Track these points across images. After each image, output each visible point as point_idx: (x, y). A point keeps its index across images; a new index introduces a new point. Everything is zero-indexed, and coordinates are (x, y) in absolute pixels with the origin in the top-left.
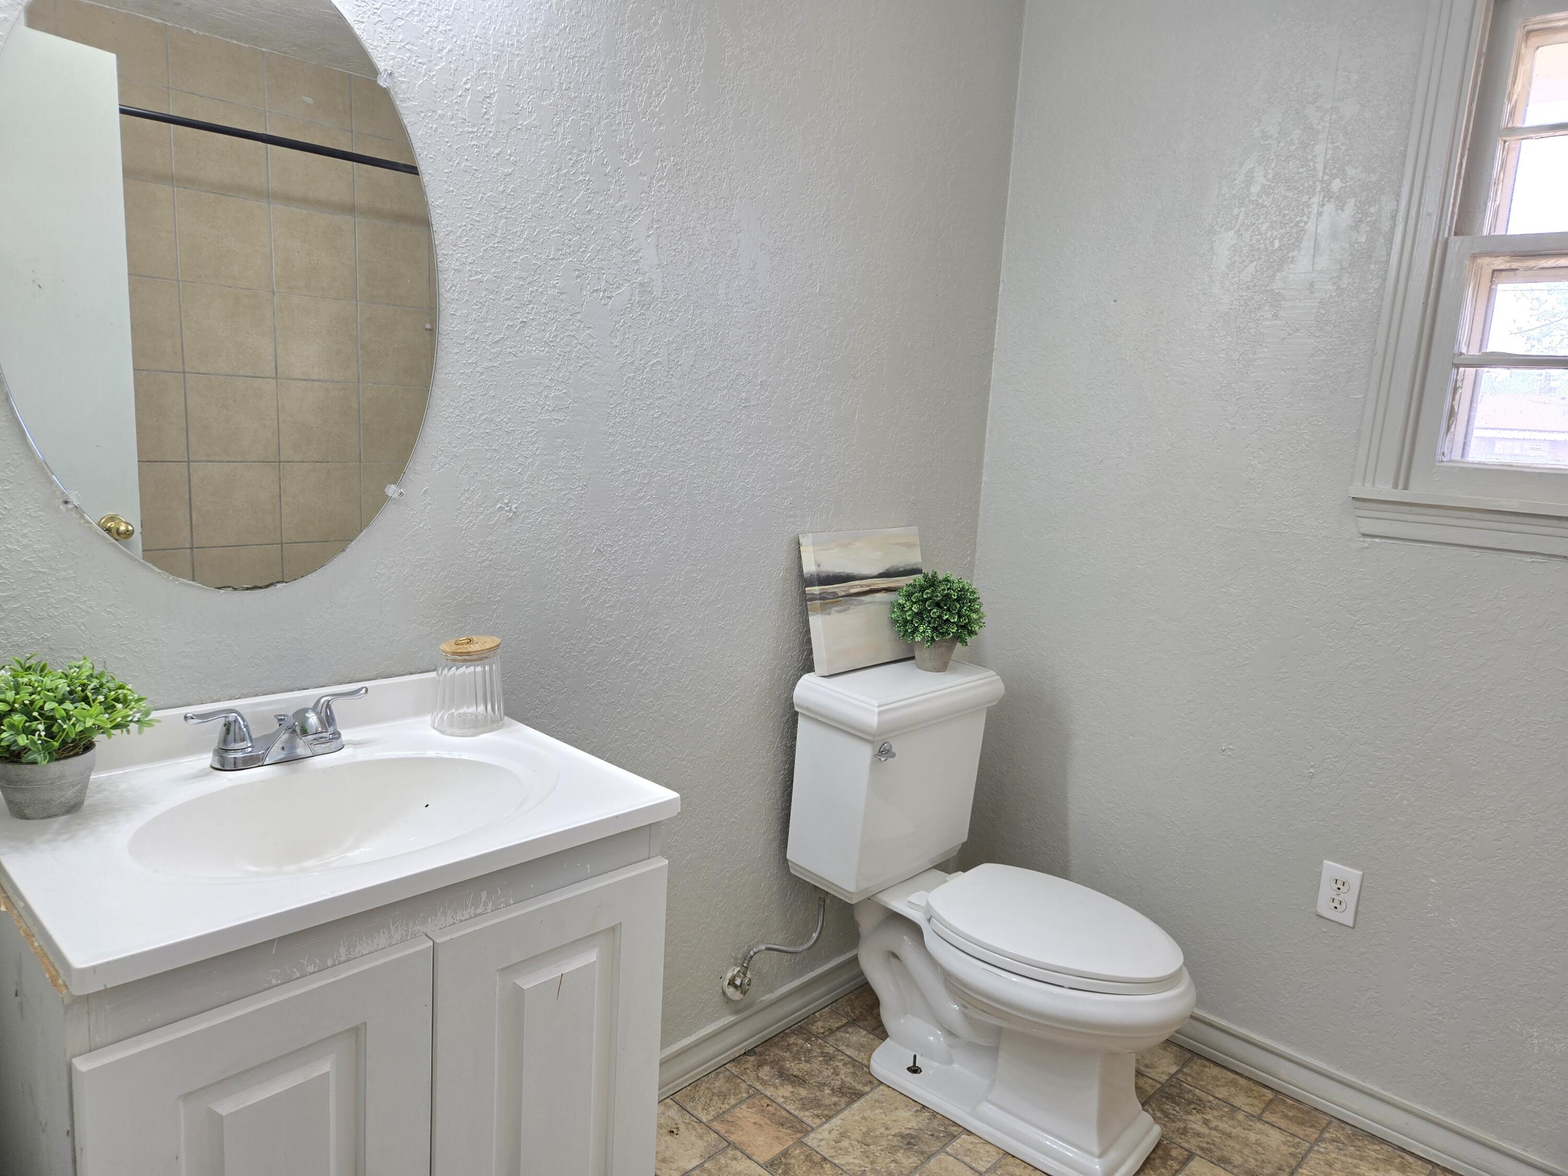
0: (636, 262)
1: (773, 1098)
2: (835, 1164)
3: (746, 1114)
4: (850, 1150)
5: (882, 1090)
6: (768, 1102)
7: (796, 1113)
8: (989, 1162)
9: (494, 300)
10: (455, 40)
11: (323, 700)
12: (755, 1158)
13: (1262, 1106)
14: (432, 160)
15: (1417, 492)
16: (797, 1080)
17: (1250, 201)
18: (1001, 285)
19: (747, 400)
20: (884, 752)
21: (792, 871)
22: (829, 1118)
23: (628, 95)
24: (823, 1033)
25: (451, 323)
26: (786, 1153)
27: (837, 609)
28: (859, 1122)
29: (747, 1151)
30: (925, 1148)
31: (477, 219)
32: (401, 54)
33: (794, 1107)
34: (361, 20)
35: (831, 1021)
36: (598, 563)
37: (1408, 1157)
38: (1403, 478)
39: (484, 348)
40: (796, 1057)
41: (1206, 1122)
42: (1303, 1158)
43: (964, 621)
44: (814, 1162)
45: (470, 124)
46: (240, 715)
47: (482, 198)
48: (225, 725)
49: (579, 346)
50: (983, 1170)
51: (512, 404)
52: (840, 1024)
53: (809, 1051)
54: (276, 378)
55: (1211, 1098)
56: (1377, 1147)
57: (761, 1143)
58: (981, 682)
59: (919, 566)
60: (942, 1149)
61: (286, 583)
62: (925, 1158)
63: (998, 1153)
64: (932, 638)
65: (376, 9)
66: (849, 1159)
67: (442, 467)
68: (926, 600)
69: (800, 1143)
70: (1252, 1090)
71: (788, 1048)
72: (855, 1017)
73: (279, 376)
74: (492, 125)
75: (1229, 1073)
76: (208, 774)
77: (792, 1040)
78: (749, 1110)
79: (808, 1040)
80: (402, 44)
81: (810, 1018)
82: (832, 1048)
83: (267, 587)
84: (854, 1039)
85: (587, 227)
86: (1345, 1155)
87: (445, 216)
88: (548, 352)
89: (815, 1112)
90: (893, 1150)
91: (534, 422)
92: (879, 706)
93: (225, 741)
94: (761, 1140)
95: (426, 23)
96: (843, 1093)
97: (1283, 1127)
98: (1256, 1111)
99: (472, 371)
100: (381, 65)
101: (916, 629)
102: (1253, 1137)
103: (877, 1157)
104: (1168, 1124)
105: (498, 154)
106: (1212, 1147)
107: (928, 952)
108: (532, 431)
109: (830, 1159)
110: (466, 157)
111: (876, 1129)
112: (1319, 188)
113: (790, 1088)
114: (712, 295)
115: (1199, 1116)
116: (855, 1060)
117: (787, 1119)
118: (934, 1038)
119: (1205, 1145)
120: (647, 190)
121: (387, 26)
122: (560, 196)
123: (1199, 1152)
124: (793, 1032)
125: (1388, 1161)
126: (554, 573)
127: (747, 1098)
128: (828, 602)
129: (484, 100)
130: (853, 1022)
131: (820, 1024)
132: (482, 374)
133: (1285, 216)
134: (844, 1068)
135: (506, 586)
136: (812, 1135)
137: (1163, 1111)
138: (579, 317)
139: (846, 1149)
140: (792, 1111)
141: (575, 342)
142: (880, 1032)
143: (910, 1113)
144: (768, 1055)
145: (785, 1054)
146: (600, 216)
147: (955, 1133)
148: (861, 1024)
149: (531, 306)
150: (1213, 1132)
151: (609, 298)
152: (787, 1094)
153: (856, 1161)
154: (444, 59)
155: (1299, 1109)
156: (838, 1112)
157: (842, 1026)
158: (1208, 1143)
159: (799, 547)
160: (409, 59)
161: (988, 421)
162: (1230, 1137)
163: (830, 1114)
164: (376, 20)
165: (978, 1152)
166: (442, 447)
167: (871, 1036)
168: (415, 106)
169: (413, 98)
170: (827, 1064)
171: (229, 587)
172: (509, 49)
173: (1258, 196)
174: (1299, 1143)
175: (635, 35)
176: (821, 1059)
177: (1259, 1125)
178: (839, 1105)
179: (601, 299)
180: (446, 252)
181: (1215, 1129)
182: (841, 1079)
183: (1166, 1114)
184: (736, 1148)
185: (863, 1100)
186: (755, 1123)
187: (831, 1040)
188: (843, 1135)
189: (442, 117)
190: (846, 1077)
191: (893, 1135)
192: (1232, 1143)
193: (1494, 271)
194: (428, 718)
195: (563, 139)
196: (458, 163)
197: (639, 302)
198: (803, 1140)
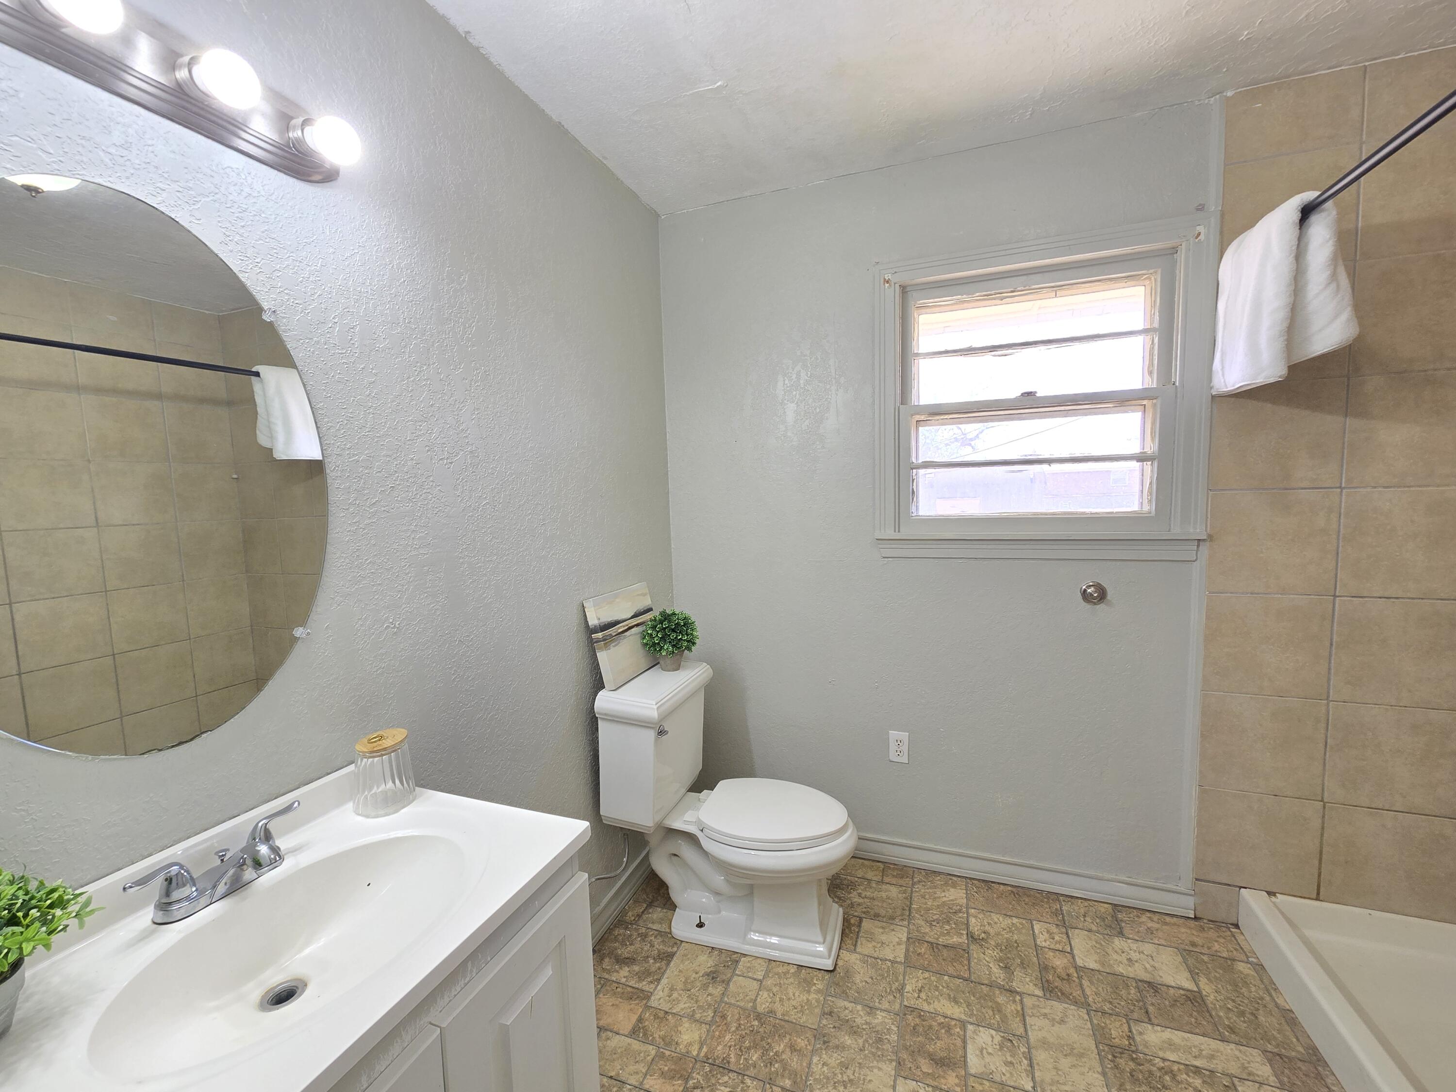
0: (466, 437)
1: (618, 981)
2: (674, 1013)
3: (604, 1001)
4: (680, 998)
5: (684, 946)
6: (616, 985)
7: (637, 986)
8: (762, 970)
9: (369, 474)
10: (323, 288)
11: (260, 824)
12: (621, 1032)
13: (881, 874)
14: (312, 375)
15: (905, 532)
16: (629, 961)
17: (801, 388)
18: (668, 434)
19: (544, 520)
20: (661, 733)
21: (604, 822)
22: (659, 980)
23: (451, 327)
24: (634, 920)
25: (337, 495)
26: (640, 1020)
27: (613, 644)
28: (678, 976)
29: (614, 1029)
30: (724, 977)
31: (351, 416)
32: (281, 297)
33: (634, 982)
34: (244, 270)
35: (636, 909)
36: (460, 650)
37: (954, 878)
38: (897, 527)
39: (364, 510)
40: (623, 944)
41: (860, 895)
42: (911, 898)
43: (690, 637)
44: (660, 1018)
45: (339, 348)
46: (182, 867)
47: (353, 400)
48: (166, 880)
49: (433, 499)
50: (761, 978)
51: (388, 548)
52: (643, 909)
53: (630, 936)
54: (97, 525)
55: (856, 879)
56: (939, 878)
57: (622, 1018)
58: (701, 672)
59: (651, 606)
60: (734, 974)
61: (211, 731)
62: (726, 984)
63: (766, 963)
64: (673, 651)
65: (257, 263)
66: (681, 1006)
67: (339, 605)
68: (665, 628)
69: (647, 1007)
70: (873, 866)
71: (616, 940)
72: (650, 901)
73: (100, 524)
74: (357, 348)
75: (859, 860)
76: (152, 932)
77: (616, 933)
78: (605, 997)
79: (626, 928)
80: (281, 290)
81: (623, 912)
82: (643, 928)
83: (192, 739)
84: (655, 916)
85: (431, 416)
86: (928, 889)
87: (326, 415)
88: (412, 506)
89: (649, 980)
90: (705, 987)
91: (406, 559)
92: (656, 704)
93: (168, 894)
94: (621, 1016)
95: (300, 275)
96: (661, 959)
97: (895, 883)
98: (879, 878)
99: (356, 529)
100: (265, 305)
101: (662, 648)
102: (884, 895)
103: (698, 996)
104: (843, 904)
105: (363, 368)
106: (869, 909)
107: (704, 850)
108: (406, 565)
109: (670, 1011)
110: (339, 371)
111: (690, 976)
112: (834, 382)
113: (627, 969)
114: (516, 454)
115: (855, 893)
116: (661, 932)
117: (632, 992)
118: (705, 899)
119: (864, 910)
120: (469, 389)
121: (268, 276)
122: (411, 396)
123: (864, 916)
124: (615, 927)
125: (946, 884)
126: (431, 665)
127: (601, 988)
128: (608, 641)
129: (349, 330)
130: (650, 905)
131: (630, 914)
132: (364, 529)
133: (820, 395)
134: (656, 940)
135: (397, 684)
136: (653, 998)
137: (836, 896)
138: (431, 479)
139: (677, 998)
140: (634, 986)
141: (431, 496)
142: (672, 906)
143: (706, 956)
144: (605, 949)
145: (615, 945)
146: (439, 408)
147: (737, 959)
148: (656, 904)
149: (397, 475)
150: (866, 900)
151: (451, 463)
152: (627, 974)
153: (686, 1005)
154: (316, 301)
155: (897, 869)
156: (663, 974)
157: (645, 910)
158: (865, 908)
159: (584, 609)
160: (288, 301)
161: (671, 513)
162: (874, 899)
163: (658, 977)
164: (258, 271)
165: (755, 967)
166: (338, 590)
167: (665, 911)
168: (296, 335)
169: (293, 329)
170: (644, 941)
171: (155, 750)
172: (365, 295)
173: (804, 385)
174: (905, 890)
175: (452, 287)
176: (639, 939)
177: (884, 887)
178: (662, 968)
179: (445, 465)
180: (328, 442)
181: (866, 897)
182: (657, 948)
183: (840, 898)
184: (606, 1030)
185: (675, 958)
186: (613, 1005)
187: (641, 923)
188: (672, 989)
189: (318, 342)
190: (659, 946)
191: (702, 976)
192: (876, 903)
193: (917, 421)
194: (350, 805)
195: (409, 357)
196: (333, 376)
197: (471, 464)
198: (648, 1005)
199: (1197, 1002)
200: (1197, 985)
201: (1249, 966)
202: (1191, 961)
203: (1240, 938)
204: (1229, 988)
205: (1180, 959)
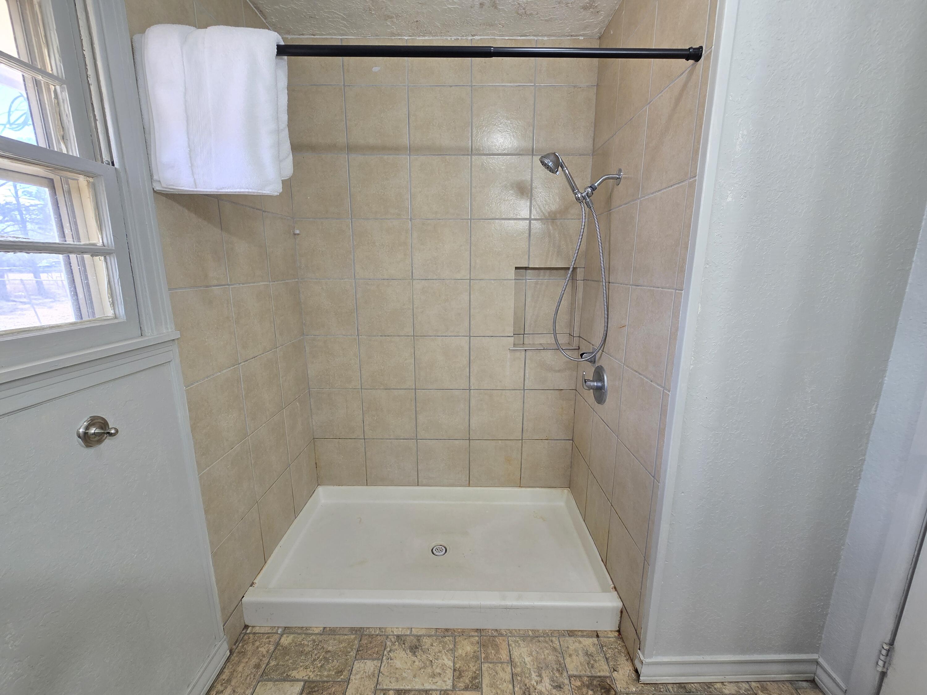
199: (314, 687)
200: (298, 680)
201: (285, 636)
202: (274, 676)
203: (257, 630)
204: (303, 657)
205: (270, 684)
